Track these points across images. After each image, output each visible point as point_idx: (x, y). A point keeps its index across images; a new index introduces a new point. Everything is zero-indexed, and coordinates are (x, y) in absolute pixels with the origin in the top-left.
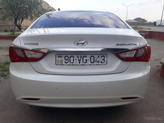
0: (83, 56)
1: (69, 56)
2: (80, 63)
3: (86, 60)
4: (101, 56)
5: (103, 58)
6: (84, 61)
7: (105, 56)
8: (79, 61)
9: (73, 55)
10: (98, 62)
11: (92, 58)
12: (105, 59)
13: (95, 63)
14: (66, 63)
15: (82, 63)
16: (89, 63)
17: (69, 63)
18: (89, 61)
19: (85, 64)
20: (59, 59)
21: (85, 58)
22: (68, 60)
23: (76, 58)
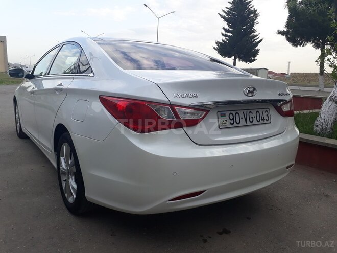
0: (248, 111)
2: (246, 123)
3: (252, 117)
4: (265, 110)
5: (266, 113)
6: (251, 120)
7: (268, 110)
8: (246, 120)
9: (238, 112)
10: (264, 120)
11: (258, 113)
12: (269, 115)
13: (262, 122)
14: (233, 124)
15: (249, 123)
16: (255, 122)
17: (235, 125)
18: (255, 119)
19: (252, 124)
20: (224, 119)
21: (251, 115)
22: (233, 119)
23: (242, 116)
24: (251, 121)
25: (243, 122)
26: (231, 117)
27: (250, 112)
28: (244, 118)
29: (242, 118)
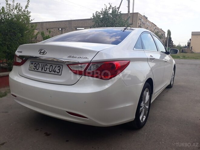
0: (45, 64)
1: (37, 63)
2: (42, 70)
3: (46, 68)
4: (57, 66)
5: (59, 68)
7: (61, 66)
8: (42, 69)
10: (55, 72)
11: (51, 67)
12: (61, 70)
13: (52, 72)
14: (34, 69)
15: (44, 71)
16: (48, 71)
17: (36, 70)
18: (48, 70)
19: (45, 72)
20: (31, 65)
21: (46, 67)
22: (35, 67)
23: (41, 66)
24: (45, 70)
25: (40, 70)
26: (35, 66)
27: (46, 65)
28: (41, 67)
29: (40, 67)
